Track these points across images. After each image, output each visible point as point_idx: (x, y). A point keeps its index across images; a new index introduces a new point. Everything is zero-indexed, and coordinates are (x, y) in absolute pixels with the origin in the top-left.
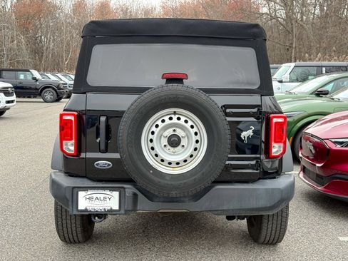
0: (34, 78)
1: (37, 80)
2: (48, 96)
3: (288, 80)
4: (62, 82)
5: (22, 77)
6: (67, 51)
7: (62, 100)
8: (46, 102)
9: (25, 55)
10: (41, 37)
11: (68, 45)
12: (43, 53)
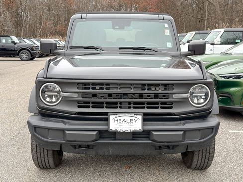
0: (14, 42)
1: (16, 44)
2: (25, 56)
3: (220, 43)
4: (35, 45)
5: (4, 41)
6: (40, 23)
7: (35, 59)
8: (22, 60)
9: (10, 26)
10: (21, 13)
11: (41, 18)
12: (23, 24)
